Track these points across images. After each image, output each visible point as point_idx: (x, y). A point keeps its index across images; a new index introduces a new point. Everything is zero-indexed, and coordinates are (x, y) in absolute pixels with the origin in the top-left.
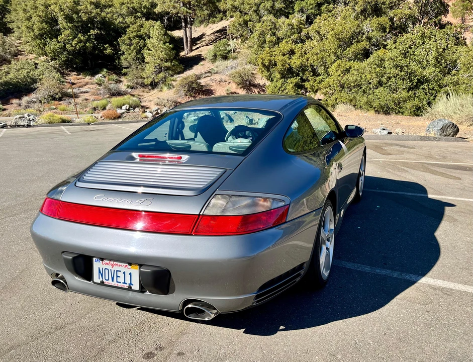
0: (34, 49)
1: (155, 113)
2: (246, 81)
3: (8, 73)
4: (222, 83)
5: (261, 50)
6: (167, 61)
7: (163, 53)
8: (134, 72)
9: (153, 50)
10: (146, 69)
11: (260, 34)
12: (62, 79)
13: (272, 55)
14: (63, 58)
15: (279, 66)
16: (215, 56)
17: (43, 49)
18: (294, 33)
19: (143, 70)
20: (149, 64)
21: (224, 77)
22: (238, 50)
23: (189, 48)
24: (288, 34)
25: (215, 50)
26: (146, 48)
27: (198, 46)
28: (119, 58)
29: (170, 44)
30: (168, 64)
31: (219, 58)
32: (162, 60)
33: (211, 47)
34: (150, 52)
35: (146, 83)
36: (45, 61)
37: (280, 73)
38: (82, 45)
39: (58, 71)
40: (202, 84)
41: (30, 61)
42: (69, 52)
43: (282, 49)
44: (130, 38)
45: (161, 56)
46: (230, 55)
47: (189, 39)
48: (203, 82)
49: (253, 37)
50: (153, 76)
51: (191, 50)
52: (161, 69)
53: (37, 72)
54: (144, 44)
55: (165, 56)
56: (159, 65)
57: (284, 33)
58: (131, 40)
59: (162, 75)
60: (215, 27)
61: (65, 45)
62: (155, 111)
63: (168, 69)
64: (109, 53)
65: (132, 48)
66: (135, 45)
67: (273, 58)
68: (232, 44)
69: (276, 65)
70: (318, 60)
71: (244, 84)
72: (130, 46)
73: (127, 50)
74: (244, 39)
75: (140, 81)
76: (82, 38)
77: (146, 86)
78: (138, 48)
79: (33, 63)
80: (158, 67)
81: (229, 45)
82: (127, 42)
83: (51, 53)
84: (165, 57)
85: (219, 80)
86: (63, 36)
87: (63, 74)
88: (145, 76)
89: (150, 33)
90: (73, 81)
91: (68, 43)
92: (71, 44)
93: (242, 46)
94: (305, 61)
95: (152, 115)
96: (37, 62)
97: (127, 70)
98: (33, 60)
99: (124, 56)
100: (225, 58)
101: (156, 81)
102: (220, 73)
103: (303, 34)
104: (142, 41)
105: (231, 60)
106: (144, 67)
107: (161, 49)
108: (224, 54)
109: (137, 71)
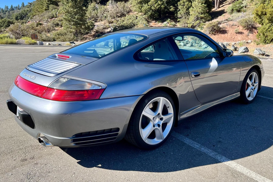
0: (137, 9)
1: (185, 43)
2: (250, 25)
3: (124, 21)
4: (233, 27)
6: (202, 14)
7: (200, 9)
9: (195, 8)
10: (189, 19)
12: (147, 24)
13: (265, 8)
14: (150, 13)
15: (268, 15)
16: (233, 10)
17: (141, 9)
19: (188, 19)
20: (192, 16)
21: (235, 23)
22: (248, 6)
23: (217, 6)
25: (233, 7)
26: (191, 7)
28: (177, 13)
29: (205, 4)
30: (203, 16)
31: (235, 11)
32: (199, 13)
33: (231, 5)
34: (193, 9)
36: (141, 15)
37: (268, 19)
38: (159, 6)
39: (147, 20)
40: (220, 27)
41: (134, 15)
42: (152, 10)
44: (184, 2)
45: (199, 11)
46: (242, 10)
47: (218, 1)
50: (193, 23)
51: (219, 7)
53: (136, 21)
54: (191, 5)
56: (197, 16)
58: (185, 3)
59: (198, 22)
61: (151, 7)
62: (186, 42)
63: (202, 18)
64: (172, 10)
65: (184, 7)
66: (186, 5)
67: (264, 10)
68: (245, 2)
71: (248, 27)
72: (184, 6)
73: (181, 8)
75: (186, 25)
76: (160, 3)
78: (188, 7)
79: (136, 16)
80: (197, 17)
81: (242, 3)
82: (182, 4)
83: (144, 11)
84: (201, 12)
85: (231, 24)
86: (151, 2)
87: (148, 22)
88: (189, 22)
90: (152, 25)
91: (153, 6)
92: (154, 6)
93: (251, 4)
95: (183, 44)
96: (137, 15)
97: (180, 19)
98: (136, 15)
99: (180, 12)
100: (239, 11)
101: (194, 25)
102: (234, 20)
104: (190, 3)
105: (243, 12)
106: (189, 17)
107: (200, 7)
108: (238, 9)
109: (185, 20)
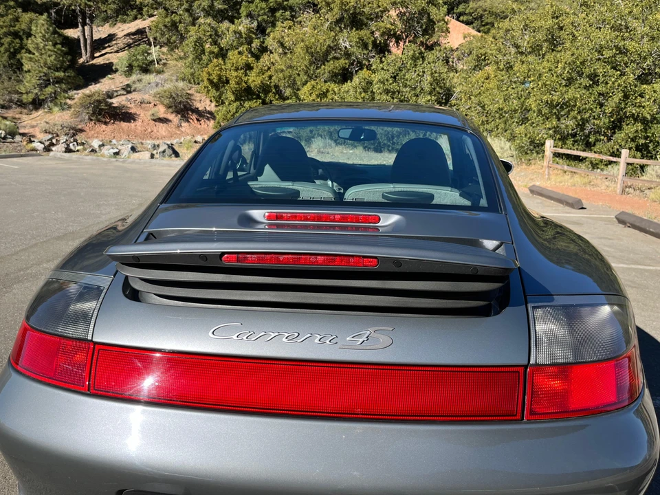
1: (47, 143)
2: (180, 102)
4: (143, 105)
5: (199, 63)
6: (57, 70)
7: (52, 58)
8: (6, 84)
9: (37, 54)
10: (24, 81)
11: (196, 41)
13: (222, 69)
15: (233, 83)
16: (130, 67)
18: (242, 44)
19: (20, 81)
20: (31, 74)
21: (146, 97)
22: (163, 61)
23: (88, 54)
24: (235, 44)
25: (129, 59)
26: (24, 51)
27: (103, 52)
29: (62, 47)
30: (61, 74)
31: (136, 70)
32: (49, 68)
33: (122, 55)
34: (31, 56)
35: (25, 101)
37: (233, 93)
40: (114, 105)
43: (235, 62)
45: (49, 62)
46: (152, 67)
47: (88, 42)
48: (115, 102)
49: (187, 45)
50: (35, 91)
51: (93, 58)
52: (49, 80)
54: (21, 44)
55: (55, 62)
56: (45, 75)
57: (230, 43)
59: (50, 89)
60: (126, 28)
62: (48, 140)
63: (59, 81)
66: (6, 46)
67: (223, 73)
68: (155, 52)
69: (227, 82)
70: (285, 79)
71: (176, 107)
74: (172, 46)
75: (15, 97)
77: (24, 104)
78: (12, 50)
80: (45, 78)
81: (149, 54)
84: (56, 65)
85: (139, 100)
88: (23, 90)
89: (31, 30)
93: (169, 56)
94: (267, 79)
95: (43, 146)
100: (145, 70)
101: (42, 97)
102: (140, 91)
103: (254, 45)
104: (17, 40)
105: (155, 74)
106: (21, 77)
107: (49, 52)
108: (144, 66)
109: (10, 83)
